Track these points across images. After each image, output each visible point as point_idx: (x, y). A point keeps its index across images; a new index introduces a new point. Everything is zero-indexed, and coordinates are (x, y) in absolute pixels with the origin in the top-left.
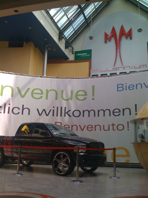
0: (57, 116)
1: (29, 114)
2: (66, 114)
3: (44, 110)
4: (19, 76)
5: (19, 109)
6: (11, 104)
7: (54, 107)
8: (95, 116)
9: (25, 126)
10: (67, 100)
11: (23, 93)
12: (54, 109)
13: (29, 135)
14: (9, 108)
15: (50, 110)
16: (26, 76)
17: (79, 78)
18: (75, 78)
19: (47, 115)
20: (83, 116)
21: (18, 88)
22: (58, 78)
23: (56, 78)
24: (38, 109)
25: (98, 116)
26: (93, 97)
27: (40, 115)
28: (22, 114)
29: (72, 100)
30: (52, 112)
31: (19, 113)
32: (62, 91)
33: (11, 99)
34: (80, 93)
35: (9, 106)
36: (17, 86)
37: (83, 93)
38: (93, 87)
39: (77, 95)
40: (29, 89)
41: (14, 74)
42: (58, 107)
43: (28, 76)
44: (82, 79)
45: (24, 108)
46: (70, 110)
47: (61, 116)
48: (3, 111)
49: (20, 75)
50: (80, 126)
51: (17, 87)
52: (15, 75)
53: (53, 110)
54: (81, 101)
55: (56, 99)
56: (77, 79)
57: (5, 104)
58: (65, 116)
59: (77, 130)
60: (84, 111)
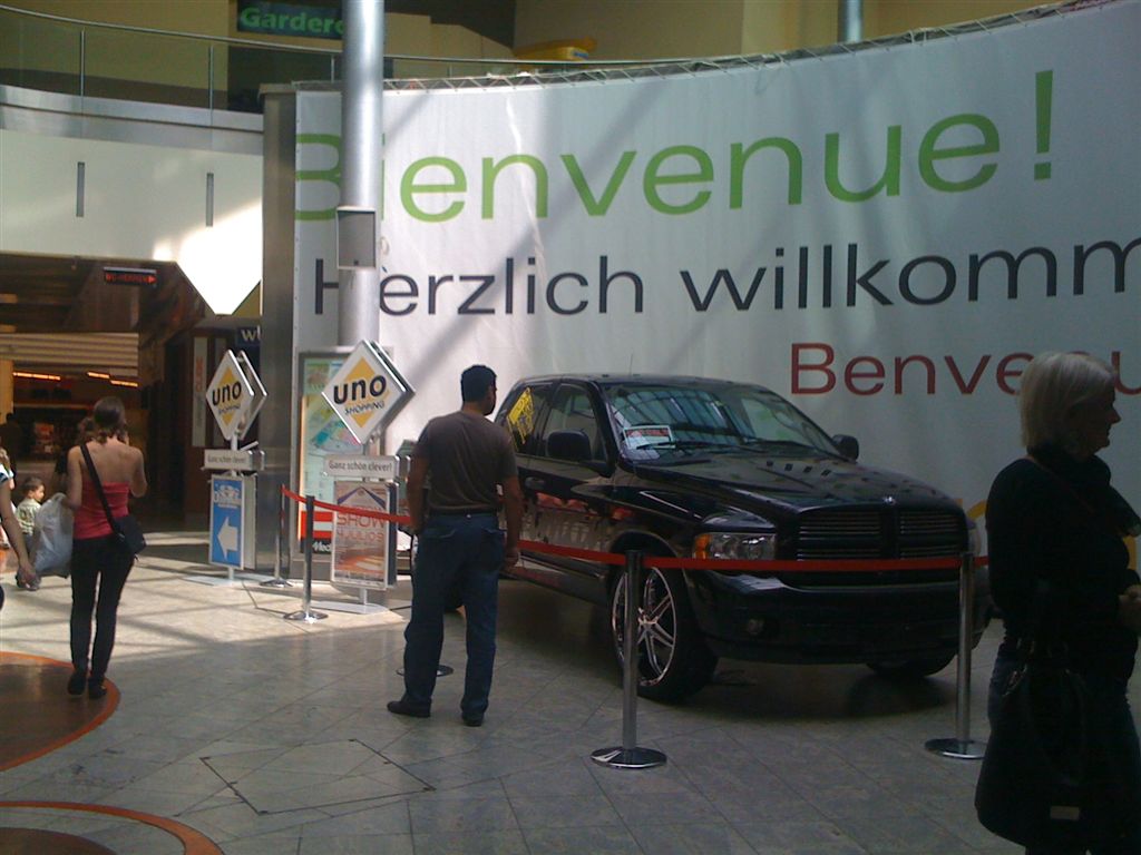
0: (803, 303)
1: (639, 308)
2: (859, 289)
3: (723, 274)
4: (568, 85)
5: (583, 282)
6: (539, 258)
7: (780, 252)
10: (867, 195)
11: (597, 190)
12: (780, 262)
14: (531, 279)
15: (761, 272)
16: (608, 82)
17: (941, 34)
18: (919, 37)
19: (743, 305)
20: (973, 295)
21: (569, 161)
23: (788, 57)
24: (686, 276)
26: (1043, 158)
27: (701, 306)
28: (603, 309)
29: (894, 190)
30: (769, 281)
31: (583, 305)
32: (832, 141)
33: (536, 229)
34: (948, 140)
35: (529, 270)
36: (565, 153)
37: (972, 135)
38: (1044, 81)
39: (928, 154)
40: (629, 157)
41: (544, 81)
42: (804, 252)
43: (623, 76)
44: (961, 37)
45: (609, 276)
46: (881, 265)
47: (827, 302)
48: (500, 305)
49: (573, 79)
50: (950, 361)
51: (563, 156)
52: (548, 86)
53: (780, 272)
54: (957, 194)
55: (795, 196)
56: (926, 43)
57: (510, 262)
58: (851, 301)
59: (931, 390)
60: (976, 264)
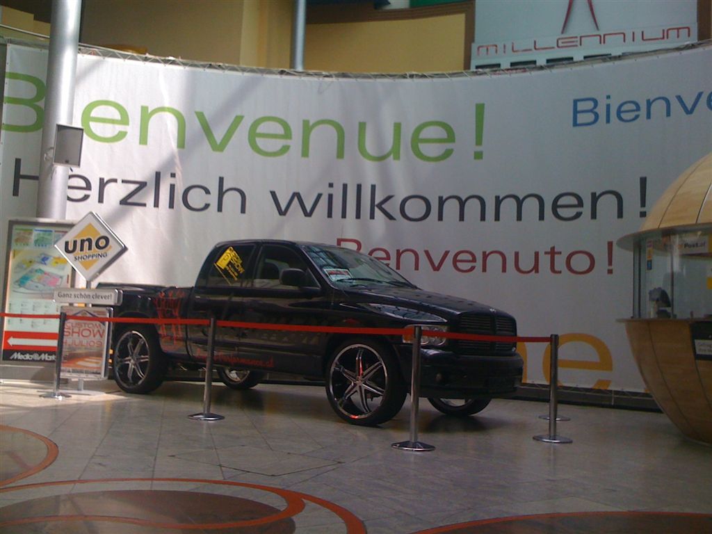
0: (344, 216)
1: (243, 211)
2: (377, 210)
3: (296, 195)
4: (201, 70)
5: (207, 192)
6: (179, 174)
7: (331, 185)
8: (483, 218)
9: (228, 251)
10: (381, 158)
11: (219, 135)
12: (331, 191)
13: (244, 285)
14: (172, 187)
15: (319, 196)
16: (227, 72)
17: (423, 76)
18: (412, 76)
19: (308, 214)
20: (440, 218)
21: (200, 116)
22: (344, 76)
23: (338, 76)
24: (273, 194)
25: (497, 218)
26: (479, 149)
27: (282, 213)
28: (220, 209)
29: (397, 157)
30: (324, 202)
31: (207, 206)
32: (362, 126)
33: (177, 157)
34: (426, 133)
35: (172, 181)
36: (198, 110)
37: (439, 132)
38: (480, 109)
39: (416, 140)
40: (239, 119)
41: (185, 64)
42: (345, 186)
43: (237, 70)
44: (435, 80)
45: (224, 189)
46: (389, 198)
47: (358, 216)
48: (150, 201)
49: (204, 66)
50: (427, 253)
51: (197, 113)
52: (187, 68)
53: (330, 197)
54: (433, 164)
55: (340, 154)
56: (416, 80)
57: (158, 176)
58: (372, 217)
59: (417, 268)
60: (442, 202)
